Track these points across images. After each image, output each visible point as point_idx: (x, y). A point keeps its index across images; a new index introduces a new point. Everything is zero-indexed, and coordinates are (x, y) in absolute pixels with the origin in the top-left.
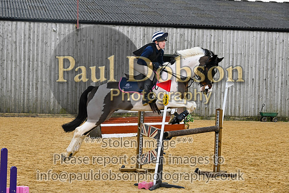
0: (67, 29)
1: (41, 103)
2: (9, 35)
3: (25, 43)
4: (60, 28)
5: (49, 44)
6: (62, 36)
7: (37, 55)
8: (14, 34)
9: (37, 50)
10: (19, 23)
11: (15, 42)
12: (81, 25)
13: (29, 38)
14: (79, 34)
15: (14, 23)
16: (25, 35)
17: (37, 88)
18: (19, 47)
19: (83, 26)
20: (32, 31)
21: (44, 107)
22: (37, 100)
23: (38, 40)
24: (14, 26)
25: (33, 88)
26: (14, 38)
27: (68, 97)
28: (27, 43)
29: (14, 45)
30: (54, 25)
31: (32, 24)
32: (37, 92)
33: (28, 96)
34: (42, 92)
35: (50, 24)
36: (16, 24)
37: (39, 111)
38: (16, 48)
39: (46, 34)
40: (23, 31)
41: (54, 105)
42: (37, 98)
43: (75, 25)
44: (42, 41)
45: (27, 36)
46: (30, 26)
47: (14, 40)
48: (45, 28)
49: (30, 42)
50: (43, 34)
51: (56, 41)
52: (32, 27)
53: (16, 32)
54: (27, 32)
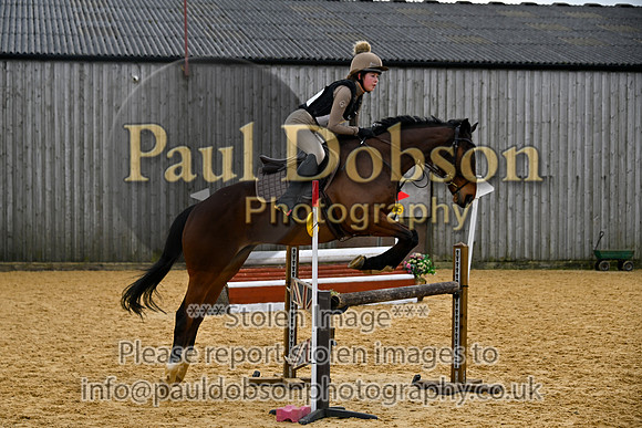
0: (163, 77)
1: (110, 239)
2: (37, 92)
3: (71, 109)
4: (148, 75)
6: (153, 91)
7: (100, 133)
8: (47, 90)
9: (98, 122)
10: (57, 66)
11: (51, 108)
12: (195, 65)
13: (81, 97)
14: (190, 87)
15: (48, 65)
16: (71, 92)
17: (100, 208)
18: (59, 118)
19: (200, 70)
20: (86, 82)
21: (116, 248)
22: (101, 233)
23: (100, 102)
24: (47, 72)
25: (91, 206)
26: (48, 98)
28: (76, 108)
29: (48, 113)
30: (134, 68)
31: (86, 67)
32: (100, 216)
33: (82, 224)
34: (111, 215)
35: (125, 67)
36: (52, 68)
37: (106, 258)
38: (53, 121)
39: (118, 88)
40: (67, 82)
42: (101, 228)
43: (181, 68)
44: (110, 105)
45: (76, 93)
46: (81, 72)
47: (49, 103)
48: (115, 75)
49: (81, 107)
50: (110, 89)
51: (139, 104)
52: (87, 73)
53: (51, 85)
54: (76, 85)
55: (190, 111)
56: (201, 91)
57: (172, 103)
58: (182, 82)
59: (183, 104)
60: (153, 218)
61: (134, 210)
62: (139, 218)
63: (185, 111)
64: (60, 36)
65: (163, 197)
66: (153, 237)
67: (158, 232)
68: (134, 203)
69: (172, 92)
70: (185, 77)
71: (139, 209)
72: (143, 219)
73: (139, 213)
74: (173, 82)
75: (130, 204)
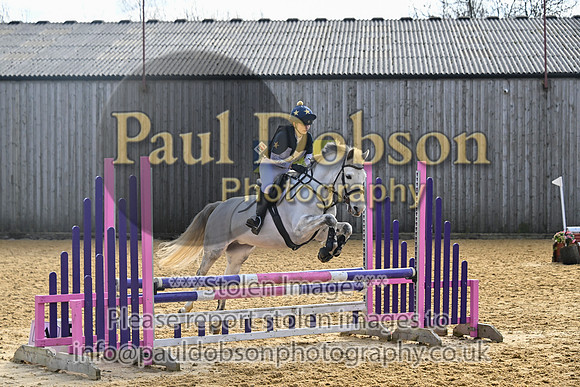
0: (527, 89)
1: (486, 215)
2: (430, 103)
3: (456, 116)
4: (516, 88)
5: (497, 115)
6: (519, 100)
8: (438, 102)
10: (446, 82)
11: (441, 115)
12: (553, 80)
13: (464, 106)
14: (548, 96)
15: (438, 82)
16: (456, 102)
17: (478, 191)
18: (447, 123)
19: (557, 83)
20: (467, 94)
21: (490, 222)
22: (479, 211)
23: (478, 109)
24: (438, 88)
25: (471, 190)
26: (438, 107)
27: (531, 203)
28: (460, 114)
29: (438, 119)
30: (505, 83)
31: (468, 83)
32: (478, 198)
33: (464, 204)
34: (486, 196)
35: (498, 82)
36: (442, 85)
37: (482, 230)
38: (442, 124)
39: (493, 99)
40: (453, 95)
41: (508, 218)
42: (479, 207)
43: (541, 82)
44: (486, 112)
45: (460, 103)
46: (464, 87)
47: (439, 111)
48: (490, 89)
49: (464, 114)
50: (486, 99)
51: (508, 110)
52: (468, 87)
53: (441, 98)
54: (460, 96)
55: (549, 115)
56: (557, 100)
57: (534, 109)
58: (542, 93)
59: (543, 110)
60: (519, 199)
61: (504, 192)
62: (508, 199)
63: (545, 115)
64: (446, 58)
65: (527, 183)
66: (519, 213)
67: (523, 210)
68: (505, 187)
69: (534, 100)
70: (545, 89)
71: (508, 191)
72: (512, 200)
73: (508, 195)
74: (535, 93)
75: (501, 188)
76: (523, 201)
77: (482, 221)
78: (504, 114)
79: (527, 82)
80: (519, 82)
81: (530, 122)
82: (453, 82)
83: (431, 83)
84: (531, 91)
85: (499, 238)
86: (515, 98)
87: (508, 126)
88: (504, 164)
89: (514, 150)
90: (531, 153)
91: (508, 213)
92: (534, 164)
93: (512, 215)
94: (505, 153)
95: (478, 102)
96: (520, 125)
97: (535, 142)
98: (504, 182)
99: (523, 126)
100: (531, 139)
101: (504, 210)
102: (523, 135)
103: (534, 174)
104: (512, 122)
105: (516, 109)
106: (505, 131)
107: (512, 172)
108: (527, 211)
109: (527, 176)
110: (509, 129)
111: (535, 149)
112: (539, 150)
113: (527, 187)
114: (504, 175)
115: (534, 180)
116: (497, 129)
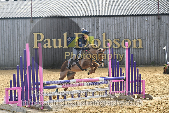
0: (153, 19)
1: (141, 59)
2: (123, 24)
3: (131, 28)
4: (150, 19)
5: (144, 27)
6: (151, 23)
7: (138, 33)
8: (125, 23)
9: (138, 31)
10: (127, 17)
11: (126, 28)
12: (161, 16)
13: (133, 25)
14: (160, 21)
16: (131, 24)
17: (138, 52)
18: (128, 30)
19: (162, 17)
20: (134, 21)
21: (142, 61)
22: (139, 58)
23: (138, 26)
24: (125, 19)
25: (136, 51)
26: (125, 25)
27: (155, 55)
28: (132, 27)
29: (125, 29)
30: (146, 17)
31: (134, 17)
32: (138, 54)
34: (141, 53)
35: (144, 17)
36: (126, 18)
37: (140, 64)
38: (126, 31)
39: (142, 22)
40: (130, 21)
42: (138, 56)
43: (157, 17)
44: (140, 26)
45: (132, 24)
46: (133, 19)
47: (125, 27)
48: (141, 19)
49: (133, 27)
50: (140, 22)
51: (147, 26)
52: (134, 19)
53: (126, 22)
54: (132, 22)
55: (160, 27)
56: (163, 22)
57: (155, 25)
58: (158, 20)
59: (158, 25)
60: (151, 54)
61: (146, 52)
63: (159, 27)
64: (127, 10)
65: (154, 48)
66: (151, 58)
67: (153, 57)
68: (147, 50)
69: (155, 23)
70: (159, 19)
71: (148, 51)
72: (149, 54)
73: (148, 53)
74: (156, 20)
75: (145, 50)
76: (152, 54)
77: (139, 61)
78: (146, 27)
79: (153, 17)
80: (151, 17)
81: (154, 29)
82: (130, 17)
83: (123, 18)
84: (154, 19)
85: (145, 66)
86: (149, 22)
87: (147, 31)
88: (146, 43)
89: (149, 38)
90: (155, 39)
91: (148, 58)
92: (156, 43)
93: (149, 59)
94: (146, 39)
95: (138, 23)
96: (151, 30)
97: (156, 36)
98: (146, 48)
99: (152, 31)
100: (155, 35)
101: (147, 58)
102: (152, 34)
103: (156, 46)
104: (148, 30)
105: (150, 25)
106: (146, 32)
107: (149, 45)
108: (154, 58)
109: (153, 46)
110: (148, 32)
111: (156, 38)
112: (157, 38)
113: (154, 50)
114: (146, 46)
115: (156, 47)
116: (144, 32)
